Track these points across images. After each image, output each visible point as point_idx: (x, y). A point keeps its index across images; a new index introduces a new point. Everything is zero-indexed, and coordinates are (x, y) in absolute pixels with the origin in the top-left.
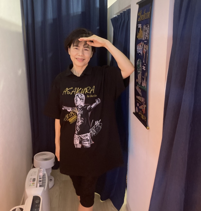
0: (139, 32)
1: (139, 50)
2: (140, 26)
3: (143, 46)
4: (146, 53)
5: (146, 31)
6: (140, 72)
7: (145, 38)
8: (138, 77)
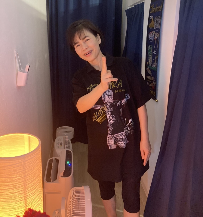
0: (151, 23)
1: (150, 38)
2: (152, 17)
3: (155, 34)
4: (157, 40)
5: (157, 22)
6: (150, 55)
7: (156, 27)
8: (149, 60)
